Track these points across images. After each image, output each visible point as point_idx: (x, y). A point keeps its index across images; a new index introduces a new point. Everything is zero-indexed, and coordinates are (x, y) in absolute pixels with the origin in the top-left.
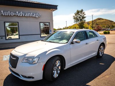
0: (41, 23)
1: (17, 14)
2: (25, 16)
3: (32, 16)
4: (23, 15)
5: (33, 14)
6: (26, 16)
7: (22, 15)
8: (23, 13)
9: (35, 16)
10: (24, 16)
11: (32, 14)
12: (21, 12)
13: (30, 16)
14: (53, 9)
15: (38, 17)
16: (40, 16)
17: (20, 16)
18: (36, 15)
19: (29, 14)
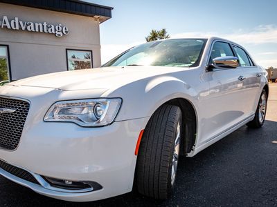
0: (68, 51)
1: (5, 23)
2: (26, 29)
3: (45, 31)
4: (21, 28)
5: (47, 27)
6: (29, 29)
7: (17, 28)
8: (21, 23)
9: (53, 32)
10: (23, 28)
11: (45, 24)
12: (17, 19)
13: (41, 31)
14: (102, 17)
15: (61, 33)
16: (67, 32)
17: (13, 28)
18: (55, 30)
19: (37, 25)
